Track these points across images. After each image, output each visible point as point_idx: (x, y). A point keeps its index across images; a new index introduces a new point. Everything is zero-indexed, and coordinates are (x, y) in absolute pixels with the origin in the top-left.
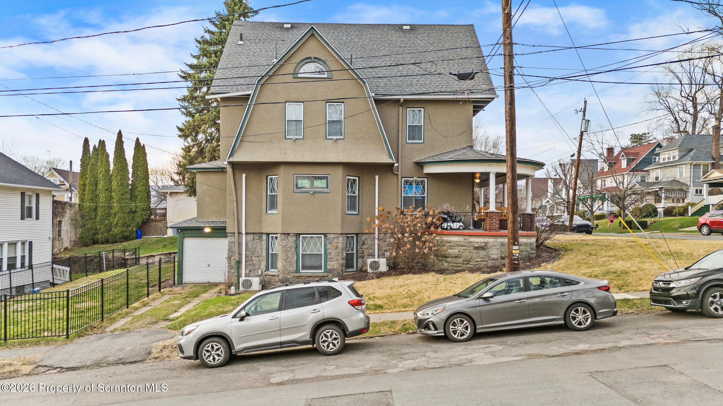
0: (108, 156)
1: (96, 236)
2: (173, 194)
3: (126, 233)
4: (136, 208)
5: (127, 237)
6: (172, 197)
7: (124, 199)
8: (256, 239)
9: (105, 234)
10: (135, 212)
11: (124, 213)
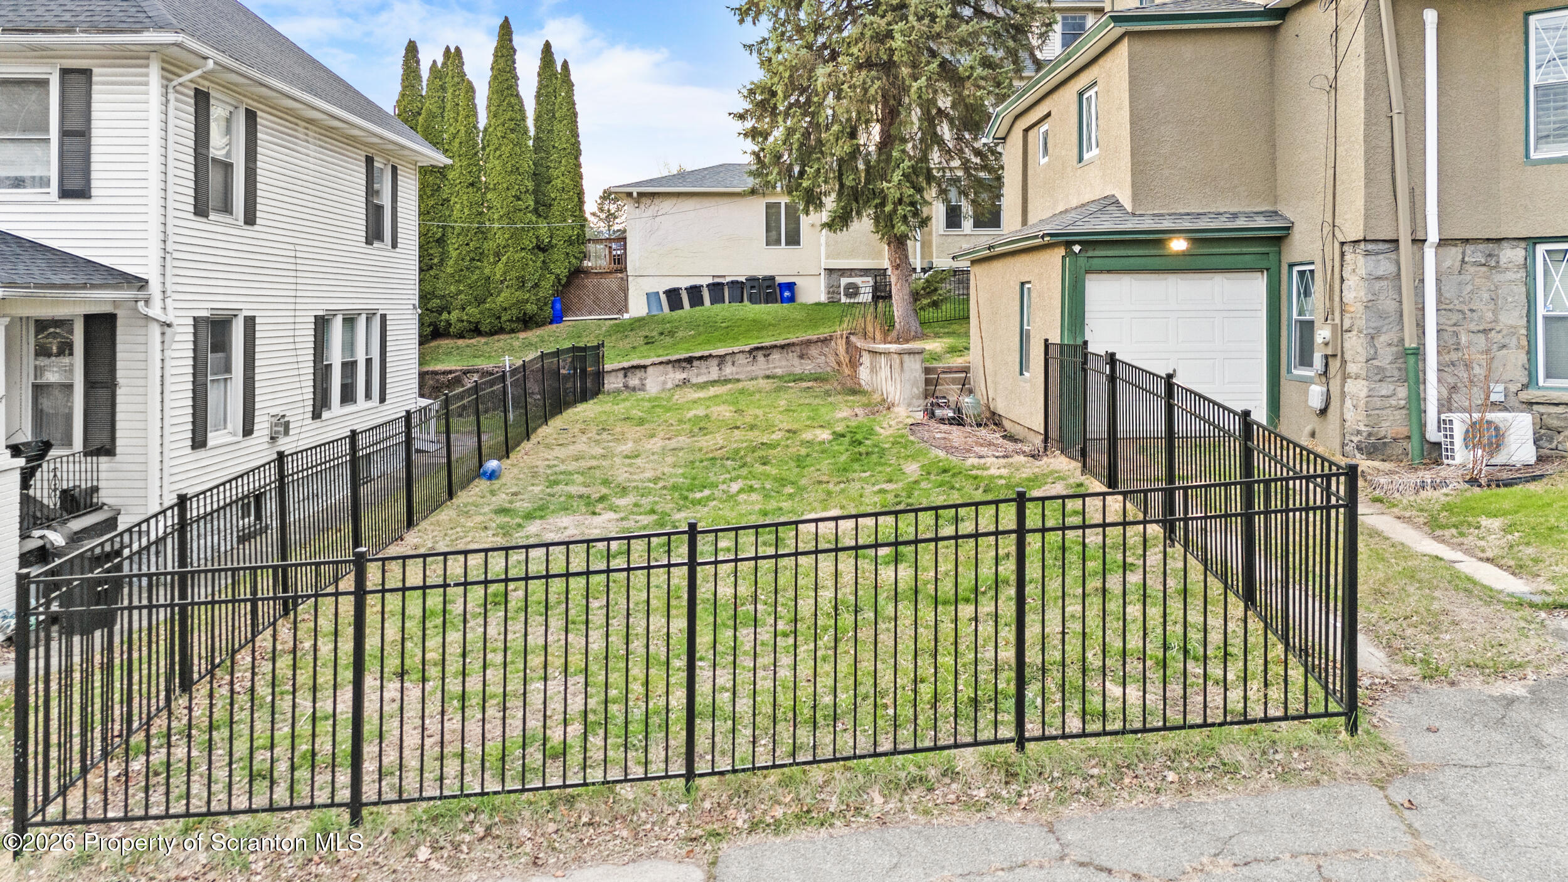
0: (471, 89)
1: (445, 316)
2: (644, 200)
3: (528, 306)
4: (551, 237)
5: (530, 318)
6: (642, 206)
7: (520, 210)
8: (1475, 264)
9: (470, 310)
10: (550, 246)
11: (522, 249)
